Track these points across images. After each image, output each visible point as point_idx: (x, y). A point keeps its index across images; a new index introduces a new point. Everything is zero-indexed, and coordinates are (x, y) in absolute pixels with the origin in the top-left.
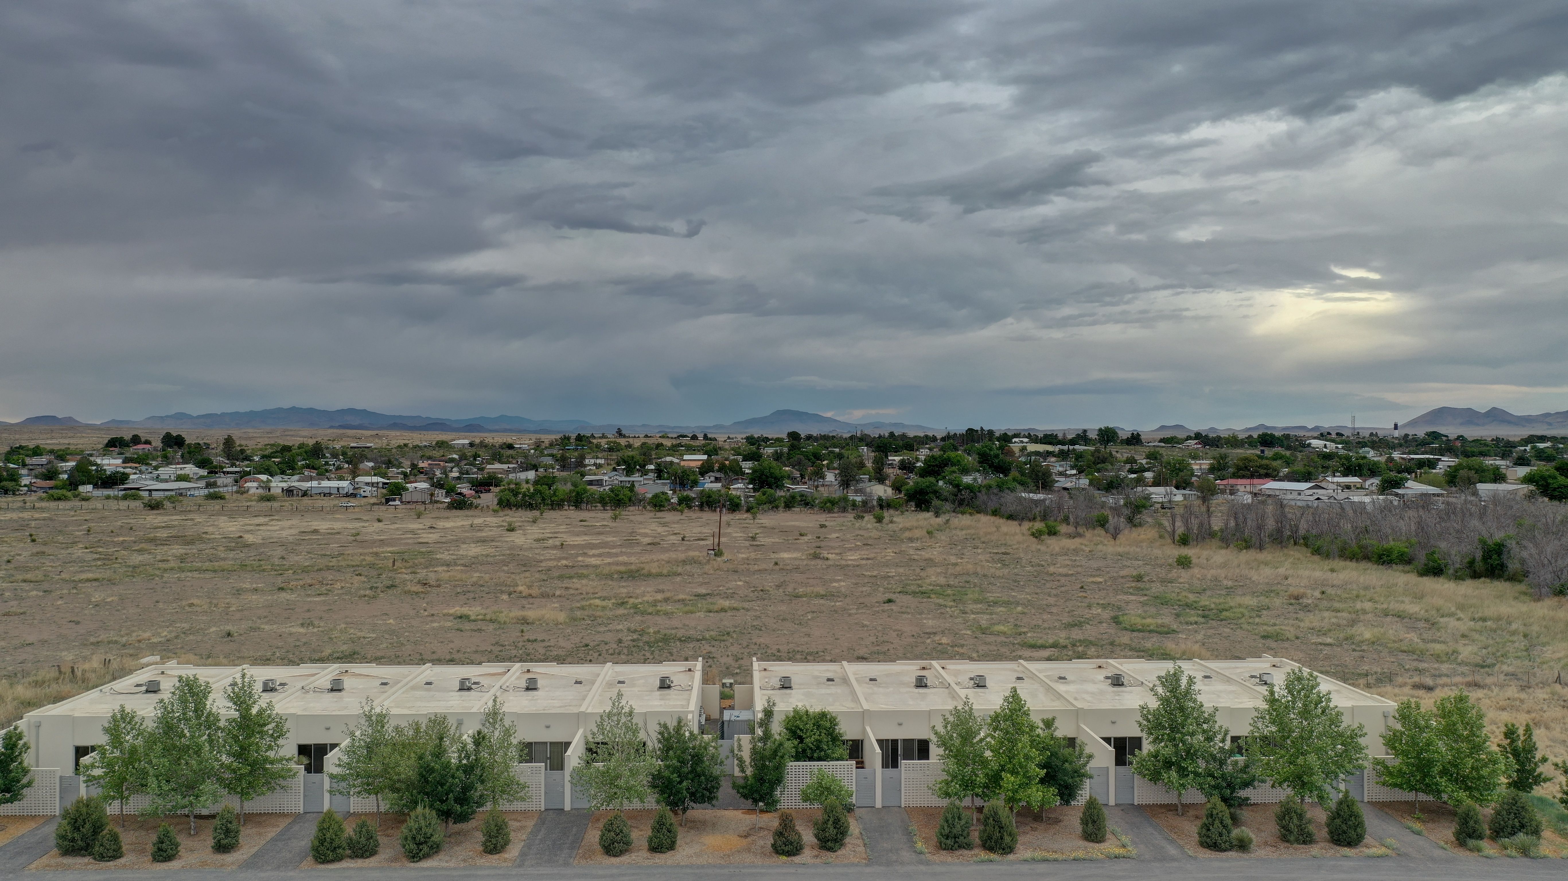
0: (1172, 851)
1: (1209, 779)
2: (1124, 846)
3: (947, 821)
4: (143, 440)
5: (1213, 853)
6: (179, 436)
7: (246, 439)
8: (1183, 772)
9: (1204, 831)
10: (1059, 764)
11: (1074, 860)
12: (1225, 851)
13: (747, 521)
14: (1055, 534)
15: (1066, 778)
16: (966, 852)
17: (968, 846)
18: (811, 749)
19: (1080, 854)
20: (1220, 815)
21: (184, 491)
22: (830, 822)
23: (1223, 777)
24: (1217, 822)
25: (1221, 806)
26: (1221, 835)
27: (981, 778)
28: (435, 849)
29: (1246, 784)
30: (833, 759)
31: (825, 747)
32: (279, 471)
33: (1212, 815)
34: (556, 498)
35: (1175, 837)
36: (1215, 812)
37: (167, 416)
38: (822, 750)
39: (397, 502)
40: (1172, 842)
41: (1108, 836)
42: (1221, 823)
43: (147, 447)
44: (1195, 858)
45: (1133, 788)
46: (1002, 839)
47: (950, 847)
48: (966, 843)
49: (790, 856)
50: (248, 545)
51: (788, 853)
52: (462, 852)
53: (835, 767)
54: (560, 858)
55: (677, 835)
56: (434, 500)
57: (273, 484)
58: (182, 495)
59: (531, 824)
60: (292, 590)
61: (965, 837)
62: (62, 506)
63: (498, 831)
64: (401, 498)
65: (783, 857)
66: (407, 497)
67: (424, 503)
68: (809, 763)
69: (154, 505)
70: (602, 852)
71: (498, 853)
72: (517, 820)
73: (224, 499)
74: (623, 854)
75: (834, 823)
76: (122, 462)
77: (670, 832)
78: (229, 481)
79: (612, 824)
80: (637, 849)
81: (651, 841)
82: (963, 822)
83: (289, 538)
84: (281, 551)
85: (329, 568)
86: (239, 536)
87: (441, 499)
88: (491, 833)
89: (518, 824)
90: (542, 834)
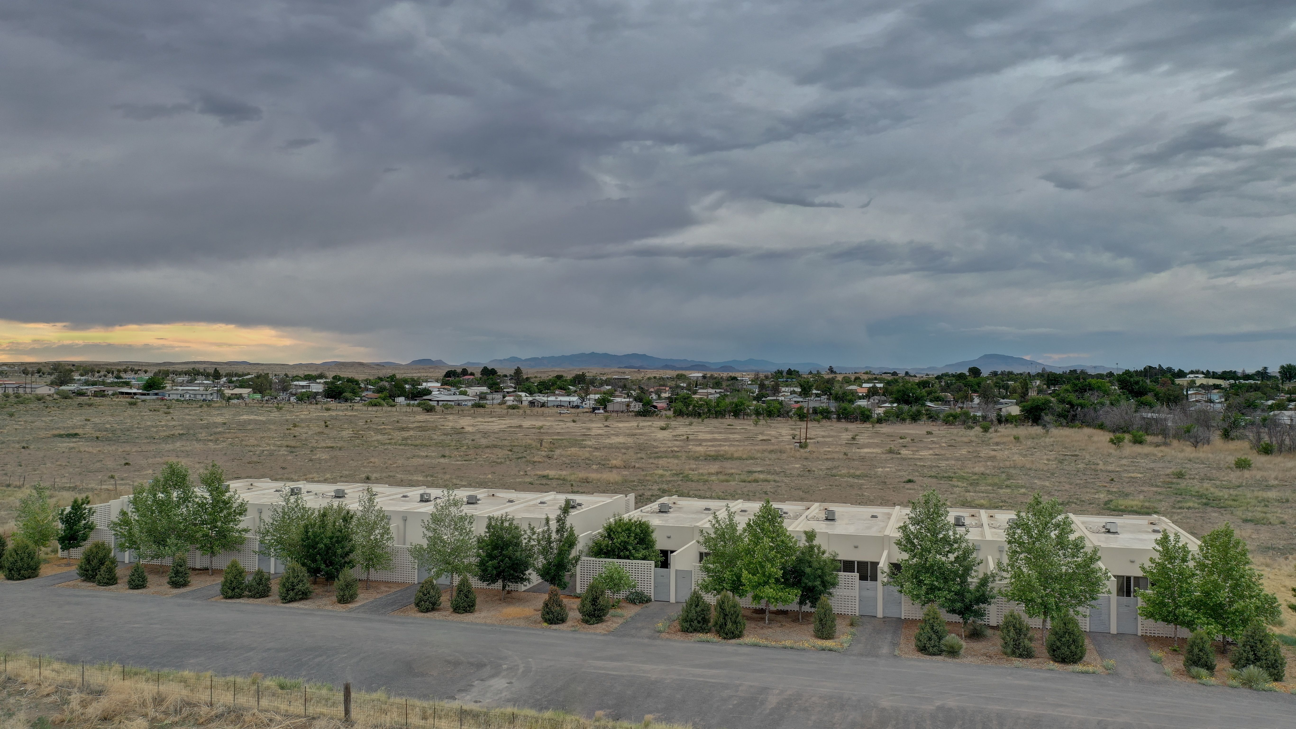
3: (688, 608)
4: (469, 372)
6: (493, 369)
7: (541, 372)
9: (919, 636)
13: (870, 429)
14: (1141, 442)
16: (700, 635)
17: (703, 630)
21: (460, 402)
22: (590, 600)
25: (934, 613)
28: (304, 596)
30: (636, 558)
31: (631, 548)
32: (537, 390)
34: (718, 409)
39: (602, 411)
42: (932, 629)
43: (472, 377)
45: (901, 603)
47: (686, 629)
48: (701, 627)
49: (551, 623)
50: (461, 433)
51: (551, 622)
52: (325, 601)
53: (637, 565)
54: (384, 610)
55: (474, 600)
56: (631, 410)
57: (525, 398)
58: (459, 405)
59: (396, 590)
60: (451, 457)
61: (699, 622)
62: (370, 409)
63: (347, 586)
64: (605, 408)
65: (546, 624)
66: (610, 407)
67: (622, 412)
68: (616, 560)
69: (429, 410)
70: (416, 609)
71: (346, 603)
72: (390, 587)
73: (485, 407)
74: (430, 611)
75: (593, 601)
76: (439, 385)
77: (467, 598)
78: (498, 397)
79: (423, 587)
80: (445, 609)
81: (452, 604)
82: (698, 609)
83: (495, 431)
84: (478, 436)
85: (495, 446)
86: (463, 428)
87: (637, 409)
88: (341, 587)
89: (387, 589)
90: (394, 596)
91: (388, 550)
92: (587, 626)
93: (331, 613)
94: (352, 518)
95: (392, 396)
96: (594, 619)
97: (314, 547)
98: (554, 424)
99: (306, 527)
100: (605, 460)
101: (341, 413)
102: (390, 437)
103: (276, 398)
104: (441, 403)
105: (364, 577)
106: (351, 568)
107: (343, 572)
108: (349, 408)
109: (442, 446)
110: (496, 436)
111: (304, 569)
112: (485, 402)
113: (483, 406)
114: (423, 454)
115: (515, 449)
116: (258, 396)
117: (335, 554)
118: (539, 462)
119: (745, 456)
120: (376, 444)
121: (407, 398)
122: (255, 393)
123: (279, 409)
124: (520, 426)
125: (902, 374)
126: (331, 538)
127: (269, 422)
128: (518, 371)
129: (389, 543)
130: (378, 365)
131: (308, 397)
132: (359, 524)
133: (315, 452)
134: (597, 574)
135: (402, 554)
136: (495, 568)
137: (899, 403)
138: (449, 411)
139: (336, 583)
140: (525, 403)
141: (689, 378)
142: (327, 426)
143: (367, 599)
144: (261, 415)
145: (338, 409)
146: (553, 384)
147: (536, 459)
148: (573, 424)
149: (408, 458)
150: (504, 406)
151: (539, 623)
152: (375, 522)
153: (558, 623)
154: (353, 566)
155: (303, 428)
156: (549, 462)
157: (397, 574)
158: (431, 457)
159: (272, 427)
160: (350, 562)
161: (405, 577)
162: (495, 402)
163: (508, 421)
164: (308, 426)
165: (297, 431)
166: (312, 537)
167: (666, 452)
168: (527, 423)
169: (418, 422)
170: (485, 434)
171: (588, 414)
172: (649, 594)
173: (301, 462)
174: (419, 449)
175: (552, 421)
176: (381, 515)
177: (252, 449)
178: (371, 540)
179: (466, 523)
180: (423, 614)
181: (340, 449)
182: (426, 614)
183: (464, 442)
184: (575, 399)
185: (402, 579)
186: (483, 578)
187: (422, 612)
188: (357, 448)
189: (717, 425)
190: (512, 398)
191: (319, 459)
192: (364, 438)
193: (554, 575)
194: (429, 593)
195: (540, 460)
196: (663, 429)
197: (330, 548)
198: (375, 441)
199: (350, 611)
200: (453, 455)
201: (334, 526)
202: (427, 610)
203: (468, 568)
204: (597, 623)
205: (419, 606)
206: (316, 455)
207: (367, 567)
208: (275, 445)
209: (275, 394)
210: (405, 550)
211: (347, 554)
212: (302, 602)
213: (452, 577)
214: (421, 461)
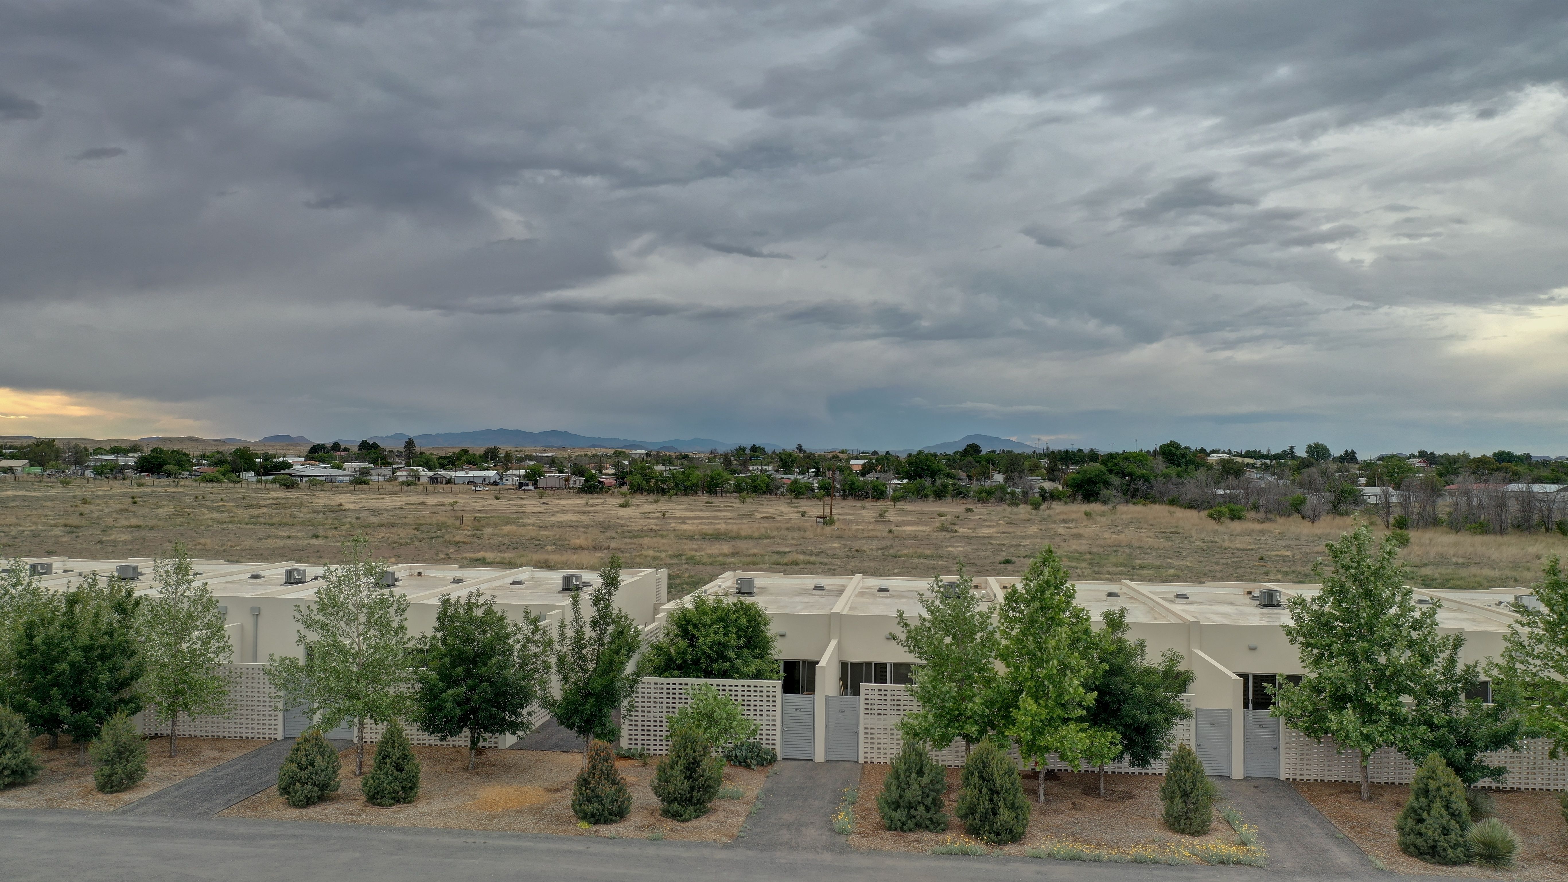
0: (1343, 858)
1: (1423, 728)
2: (1243, 844)
3: (898, 778)
4: (342, 448)
5: (1429, 866)
6: (375, 444)
7: (438, 448)
8: (1369, 712)
9: (1410, 823)
10: (1126, 687)
11: (1135, 861)
12: (1455, 863)
13: (890, 507)
14: (1240, 518)
15: (1138, 713)
16: (927, 836)
17: (936, 826)
18: (708, 657)
19: (1150, 852)
20: (1445, 791)
21: (333, 477)
22: (680, 767)
23: (1451, 725)
24: (1438, 805)
25: (1446, 774)
26: (1445, 831)
27: (976, 705)
29: (1499, 741)
30: (744, 676)
31: (732, 655)
32: (438, 465)
33: (1426, 792)
35: (1351, 835)
36: (1433, 785)
37: (387, 437)
38: (725, 658)
39: (531, 487)
40: (1344, 842)
41: (1214, 824)
42: (1447, 807)
43: (347, 452)
44: (1391, 873)
45: (1277, 749)
46: (995, 813)
47: (899, 824)
48: (931, 819)
49: (597, 822)
50: (339, 511)
51: (596, 819)
52: (71, 787)
53: (746, 689)
54: (207, 805)
55: (416, 776)
56: (571, 486)
57: (423, 474)
58: (331, 481)
59: (235, 756)
60: (327, 537)
61: (928, 809)
62: (202, 485)
63: (120, 753)
64: (535, 484)
65: (585, 825)
66: (542, 482)
67: (559, 489)
68: (702, 681)
69: (290, 485)
70: (282, 799)
71: (117, 791)
72: (222, 750)
73: (368, 484)
74: (313, 803)
75: (687, 768)
76: (302, 460)
77: (401, 770)
78: (386, 472)
79: (298, 750)
80: (348, 797)
81: (365, 785)
82: (925, 780)
83: (389, 508)
84: (364, 514)
85: (393, 525)
86: (341, 505)
87: (577, 486)
88: (105, 757)
89: (217, 754)
90: (230, 770)
91: (220, 673)
92: (677, 825)
93: (76, 820)
94: (137, 604)
95: (237, 470)
96: (691, 808)
97: (46, 670)
98: (470, 501)
99: (30, 628)
100: (560, 539)
101: (159, 489)
102: (231, 515)
103: (63, 472)
104: (305, 479)
105: (165, 728)
106: (134, 713)
107: (112, 722)
108: (172, 484)
109: (313, 525)
110: (391, 513)
111: (18, 718)
112: (368, 478)
113: (366, 483)
114: (284, 534)
115: (423, 528)
116: (38, 470)
117: (94, 684)
118: (464, 542)
119: (756, 535)
120: (210, 523)
121: (257, 473)
122: (32, 465)
123: (66, 483)
124: (423, 503)
125: (882, 454)
126: (87, 649)
127: (48, 498)
128: (410, 444)
129: (222, 658)
130: (217, 441)
131: (111, 470)
132: (156, 619)
133: (110, 532)
134: (677, 710)
135: (250, 681)
136: (459, 704)
137: (910, 478)
138: (319, 487)
139: (97, 748)
140: (424, 480)
141: (629, 456)
142: (135, 503)
143: (169, 778)
144: (35, 490)
145: (153, 484)
146: (458, 459)
147: (457, 539)
148: (495, 502)
149: (260, 539)
150: (396, 483)
151: (569, 821)
152: (190, 615)
153: (612, 822)
154: (137, 709)
155: (99, 505)
156: (479, 542)
157: (238, 721)
158: (296, 538)
159: (49, 504)
160: (131, 700)
161: (256, 726)
162: (382, 478)
163: (404, 499)
164: (106, 503)
165: (85, 509)
166: (43, 648)
167: (642, 530)
168: (431, 500)
169: (273, 499)
170: (374, 512)
171: (513, 492)
172: (771, 747)
173: (82, 544)
174: (277, 529)
175: (466, 498)
176: (205, 600)
177: (6, 529)
178: (182, 652)
179: (392, 611)
180: (297, 812)
181: (152, 528)
182: (304, 811)
183: (345, 520)
184: (491, 474)
185: (250, 731)
186: (430, 726)
187: (296, 805)
188: (177, 528)
189: (691, 502)
190: (405, 473)
191: (115, 541)
192: (192, 516)
193: (592, 715)
194: (312, 764)
195: (465, 540)
196: (621, 506)
197: (84, 671)
198: (207, 519)
199: (124, 812)
200: (330, 535)
201: (95, 623)
202: (308, 802)
203: (396, 705)
204: (697, 817)
205: (288, 794)
206: (110, 535)
207: (172, 710)
208: (45, 524)
209: (63, 466)
210: (256, 671)
211: (125, 683)
212: (11, 793)
213: (361, 724)
214: (281, 543)
